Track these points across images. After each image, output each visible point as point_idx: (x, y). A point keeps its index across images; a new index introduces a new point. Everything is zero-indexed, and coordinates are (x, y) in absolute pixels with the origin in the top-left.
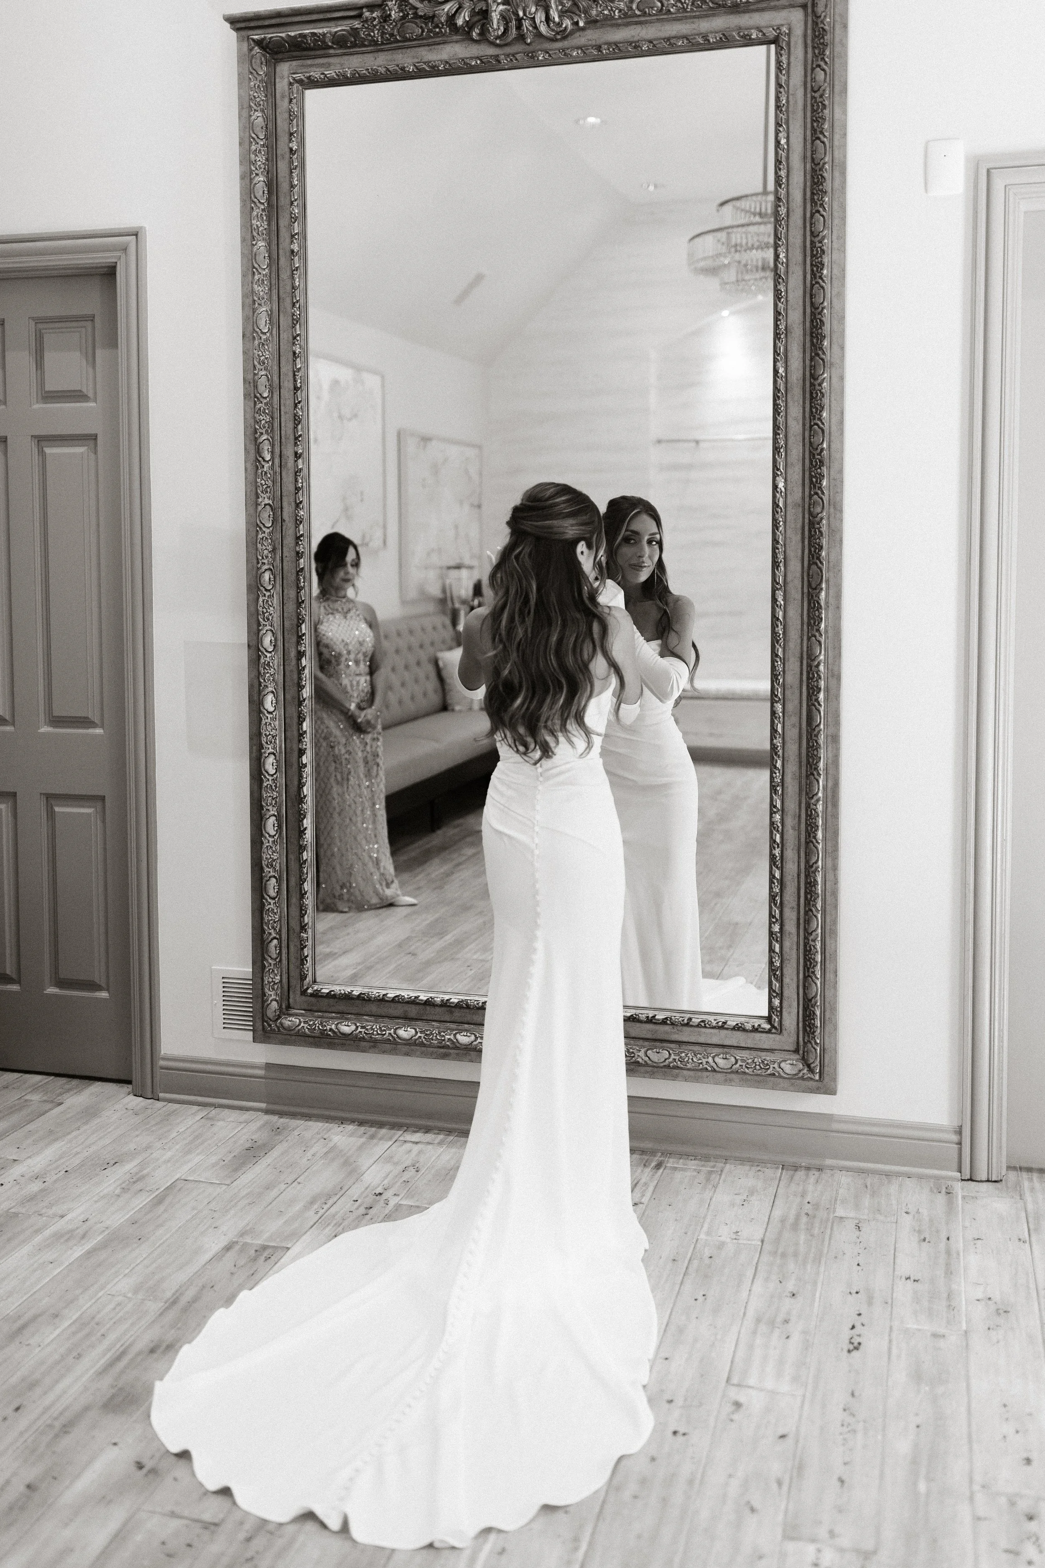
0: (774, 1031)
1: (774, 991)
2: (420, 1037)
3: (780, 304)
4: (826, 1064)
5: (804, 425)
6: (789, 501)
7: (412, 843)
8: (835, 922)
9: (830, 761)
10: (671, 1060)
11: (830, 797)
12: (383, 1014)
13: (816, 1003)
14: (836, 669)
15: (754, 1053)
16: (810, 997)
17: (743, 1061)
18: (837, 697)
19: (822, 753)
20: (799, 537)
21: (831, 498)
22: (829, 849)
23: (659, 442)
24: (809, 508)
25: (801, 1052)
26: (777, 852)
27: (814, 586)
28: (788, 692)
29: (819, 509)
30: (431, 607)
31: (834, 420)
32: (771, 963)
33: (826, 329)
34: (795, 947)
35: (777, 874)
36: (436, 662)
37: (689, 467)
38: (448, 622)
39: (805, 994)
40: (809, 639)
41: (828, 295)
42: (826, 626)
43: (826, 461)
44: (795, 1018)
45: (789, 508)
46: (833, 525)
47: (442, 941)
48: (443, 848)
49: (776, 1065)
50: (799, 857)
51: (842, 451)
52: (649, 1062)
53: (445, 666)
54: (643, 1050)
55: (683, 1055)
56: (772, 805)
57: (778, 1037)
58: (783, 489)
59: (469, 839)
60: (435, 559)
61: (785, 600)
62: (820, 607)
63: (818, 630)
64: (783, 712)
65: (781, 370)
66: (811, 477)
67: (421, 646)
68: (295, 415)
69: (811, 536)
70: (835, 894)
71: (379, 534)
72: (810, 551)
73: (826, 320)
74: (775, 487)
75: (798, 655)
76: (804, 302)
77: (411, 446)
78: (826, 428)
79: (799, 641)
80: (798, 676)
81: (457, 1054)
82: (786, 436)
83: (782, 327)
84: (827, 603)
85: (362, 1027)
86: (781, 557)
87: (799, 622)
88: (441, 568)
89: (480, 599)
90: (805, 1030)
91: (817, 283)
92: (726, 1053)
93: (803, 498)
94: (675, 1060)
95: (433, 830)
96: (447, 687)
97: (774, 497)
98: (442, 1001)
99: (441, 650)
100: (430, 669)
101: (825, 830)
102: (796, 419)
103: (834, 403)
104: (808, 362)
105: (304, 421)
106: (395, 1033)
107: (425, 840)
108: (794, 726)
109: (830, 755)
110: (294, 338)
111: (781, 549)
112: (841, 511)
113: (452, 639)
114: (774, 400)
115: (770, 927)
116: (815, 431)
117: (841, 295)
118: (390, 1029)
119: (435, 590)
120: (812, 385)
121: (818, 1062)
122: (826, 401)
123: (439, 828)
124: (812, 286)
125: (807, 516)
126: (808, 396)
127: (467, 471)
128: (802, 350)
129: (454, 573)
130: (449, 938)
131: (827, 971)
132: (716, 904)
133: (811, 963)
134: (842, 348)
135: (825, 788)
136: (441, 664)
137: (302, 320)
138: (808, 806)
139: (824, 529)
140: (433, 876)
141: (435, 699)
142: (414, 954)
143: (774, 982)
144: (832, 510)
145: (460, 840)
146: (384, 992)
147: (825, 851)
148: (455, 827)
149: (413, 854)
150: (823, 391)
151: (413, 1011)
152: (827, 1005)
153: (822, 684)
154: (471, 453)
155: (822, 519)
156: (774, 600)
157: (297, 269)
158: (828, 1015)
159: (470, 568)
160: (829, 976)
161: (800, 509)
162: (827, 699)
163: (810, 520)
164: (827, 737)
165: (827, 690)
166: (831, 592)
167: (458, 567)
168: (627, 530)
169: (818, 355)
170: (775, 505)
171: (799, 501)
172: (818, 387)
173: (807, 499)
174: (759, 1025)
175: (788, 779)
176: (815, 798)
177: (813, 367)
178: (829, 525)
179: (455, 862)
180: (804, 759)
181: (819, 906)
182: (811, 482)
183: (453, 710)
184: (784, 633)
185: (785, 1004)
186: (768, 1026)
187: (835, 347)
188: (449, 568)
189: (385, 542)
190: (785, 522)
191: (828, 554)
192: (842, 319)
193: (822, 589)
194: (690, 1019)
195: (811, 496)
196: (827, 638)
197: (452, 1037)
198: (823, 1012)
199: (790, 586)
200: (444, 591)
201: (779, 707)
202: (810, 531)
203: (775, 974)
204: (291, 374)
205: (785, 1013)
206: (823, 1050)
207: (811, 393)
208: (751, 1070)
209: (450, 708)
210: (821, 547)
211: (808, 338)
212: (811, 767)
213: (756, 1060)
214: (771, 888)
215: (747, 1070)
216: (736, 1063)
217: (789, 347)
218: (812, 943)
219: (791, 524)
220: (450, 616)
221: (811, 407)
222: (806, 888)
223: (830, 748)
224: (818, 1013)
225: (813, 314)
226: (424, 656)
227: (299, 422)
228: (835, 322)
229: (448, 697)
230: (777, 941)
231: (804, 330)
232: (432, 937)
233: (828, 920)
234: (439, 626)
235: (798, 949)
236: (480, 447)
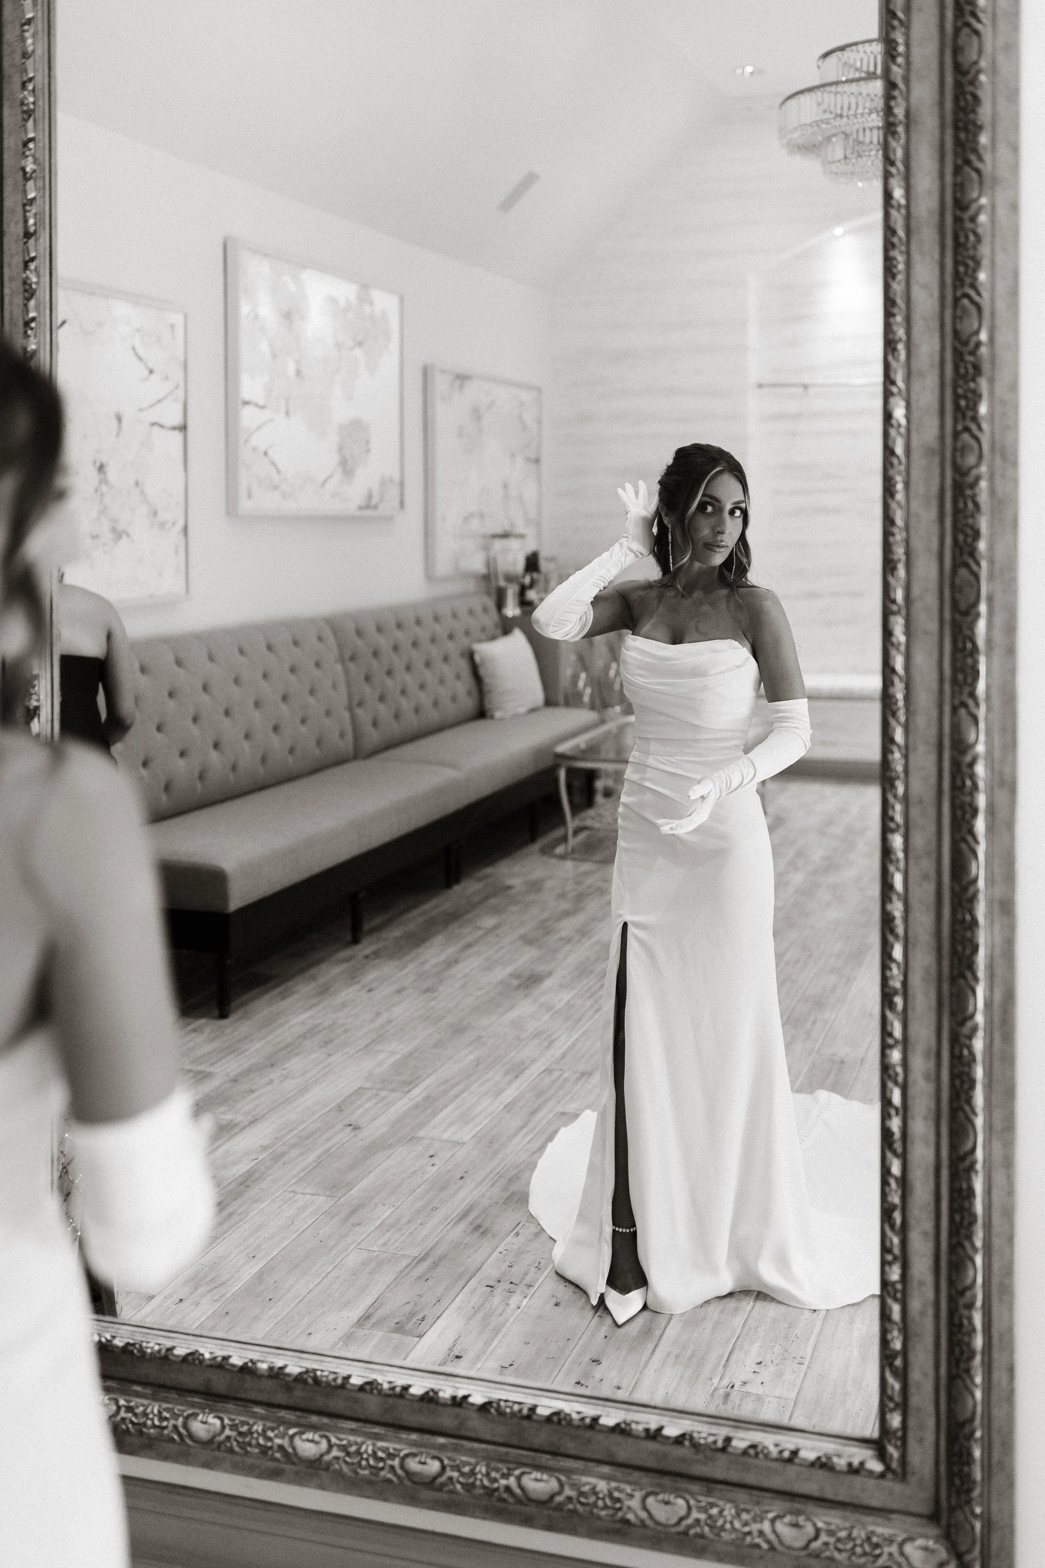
0: (890, 1476)
1: (891, 1399)
2: (228, 1438)
3: (895, 68)
4: (993, 1553)
5: (942, 298)
6: (915, 441)
7: (415, 906)
8: (1009, 1271)
9: (998, 950)
10: (690, 1521)
11: (997, 1020)
12: (168, 1383)
13: (972, 1433)
14: (1007, 770)
15: (854, 1516)
16: (961, 1418)
17: (831, 1533)
18: (1010, 825)
19: (982, 938)
20: (934, 513)
21: (997, 437)
22: (998, 1123)
23: (760, 386)
24: (954, 457)
25: (944, 1522)
26: (895, 1124)
27: (963, 606)
28: (914, 812)
29: (971, 460)
30: (471, 586)
31: (1001, 287)
32: (884, 1342)
33: (985, 112)
34: (930, 1312)
35: (896, 1168)
36: (470, 656)
37: (798, 416)
38: (491, 603)
39: (951, 1411)
40: (954, 710)
41: (988, 47)
42: (988, 687)
43: (986, 367)
44: (931, 1451)
45: (916, 456)
46: (999, 489)
47: (405, 1100)
48: (453, 917)
49: (894, 1549)
50: (938, 1135)
51: (1015, 347)
52: (649, 1522)
53: (483, 661)
54: (638, 1495)
55: (714, 1511)
56: (885, 1032)
57: (898, 1487)
58: (903, 422)
59: (493, 901)
60: (475, 525)
61: (908, 632)
62: (975, 650)
63: (973, 695)
64: (906, 850)
65: (898, 193)
66: (956, 397)
67: (451, 637)
68: (25, 282)
69: (956, 512)
70: (1009, 1214)
71: (394, 492)
72: (955, 540)
73: (985, 94)
74: (888, 416)
75: (933, 740)
76: (942, 64)
77: (441, 384)
78: (985, 302)
79: (934, 714)
80: (933, 780)
81: (297, 1473)
82: (908, 320)
83: (899, 111)
84: (989, 641)
85: (129, 1409)
86: (899, 552)
87: (935, 675)
88: (484, 536)
89: (535, 575)
90: (950, 1484)
91: (968, 25)
92: (798, 1513)
93: (942, 438)
94: (698, 1521)
95: (448, 885)
96: (486, 688)
97: (886, 435)
98: (271, 1369)
99: (479, 641)
100: (464, 665)
101: (989, 1086)
102: (925, 287)
103: (1000, 257)
104: (949, 178)
105: (43, 293)
106: (185, 1426)
107: (434, 902)
108: (926, 877)
109: (998, 940)
110: (25, 144)
111: (899, 536)
112: (1015, 464)
113: (496, 626)
114: (886, 251)
115: (883, 1273)
116: (965, 311)
117: (1012, 48)
118: (176, 1416)
119: (477, 564)
120: (958, 220)
121: (977, 1552)
122: (984, 250)
123: (457, 881)
124: (957, 31)
125: (949, 473)
126: (949, 242)
127: (520, 417)
128: (936, 156)
129: (498, 544)
130: (418, 1093)
131: (995, 1365)
132: (814, 1022)
133: (962, 1353)
134: (1015, 148)
135: (988, 1005)
136: (477, 658)
137: (38, 114)
138: (955, 1039)
139: (983, 498)
140: (427, 967)
141: (468, 704)
142: (356, 1128)
143: (891, 1380)
144: (998, 461)
145: (481, 902)
146: (169, 1344)
147: (989, 1127)
148: (480, 880)
149: (411, 927)
150: (980, 230)
151: (220, 1383)
152: (995, 1436)
153: (981, 800)
154: (526, 396)
155: (978, 478)
156: (887, 633)
157: (29, 22)
158: (996, 1456)
159: (521, 536)
160: (999, 1375)
161: (936, 460)
162: (990, 829)
163: (954, 481)
164: (990, 903)
165: (991, 810)
166: (998, 620)
167: (505, 536)
168: (703, 495)
169: (968, 162)
170: (888, 451)
171: (934, 444)
172: (969, 225)
173: (949, 440)
174: (862, 1464)
175: (916, 980)
176: (969, 1024)
177: (959, 187)
178: (992, 491)
179: (463, 942)
180: (946, 944)
181: (979, 1243)
182: (957, 407)
183: (492, 717)
184: (907, 698)
185: (912, 1422)
186: (876, 1466)
187: (1003, 151)
188: (495, 536)
189: (402, 504)
190: (907, 485)
191: (991, 547)
192: (1014, 95)
193: (978, 615)
194: (728, 1440)
195: (956, 435)
196: (989, 709)
197: (285, 1442)
198: (988, 1450)
199: (918, 607)
200: (487, 565)
201: (897, 841)
202: (955, 501)
203: (891, 1365)
204: (20, 208)
205: (912, 1444)
206: (988, 1525)
207: (956, 238)
208: (845, 1555)
209: (489, 714)
210: (977, 535)
211: (949, 132)
212: (960, 960)
213: (855, 1533)
214: (884, 1195)
215: (837, 1555)
216: (816, 1537)
217: (913, 152)
218: (965, 1312)
219: (919, 487)
220: (494, 597)
221: (956, 263)
222: (952, 1201)
223: (997, 926)
224: (977, 1453)
225: (959, 86)
226: (453, 648)
227: (32, 295)
228: (1001, 100)
229: (486, 701)
230: (895, 1299)
231: (942, 118)
232: (393, 1090)
233: (996, 1266)
234: (478, 609)
235: (937, 1316)
236: (539, 390)
